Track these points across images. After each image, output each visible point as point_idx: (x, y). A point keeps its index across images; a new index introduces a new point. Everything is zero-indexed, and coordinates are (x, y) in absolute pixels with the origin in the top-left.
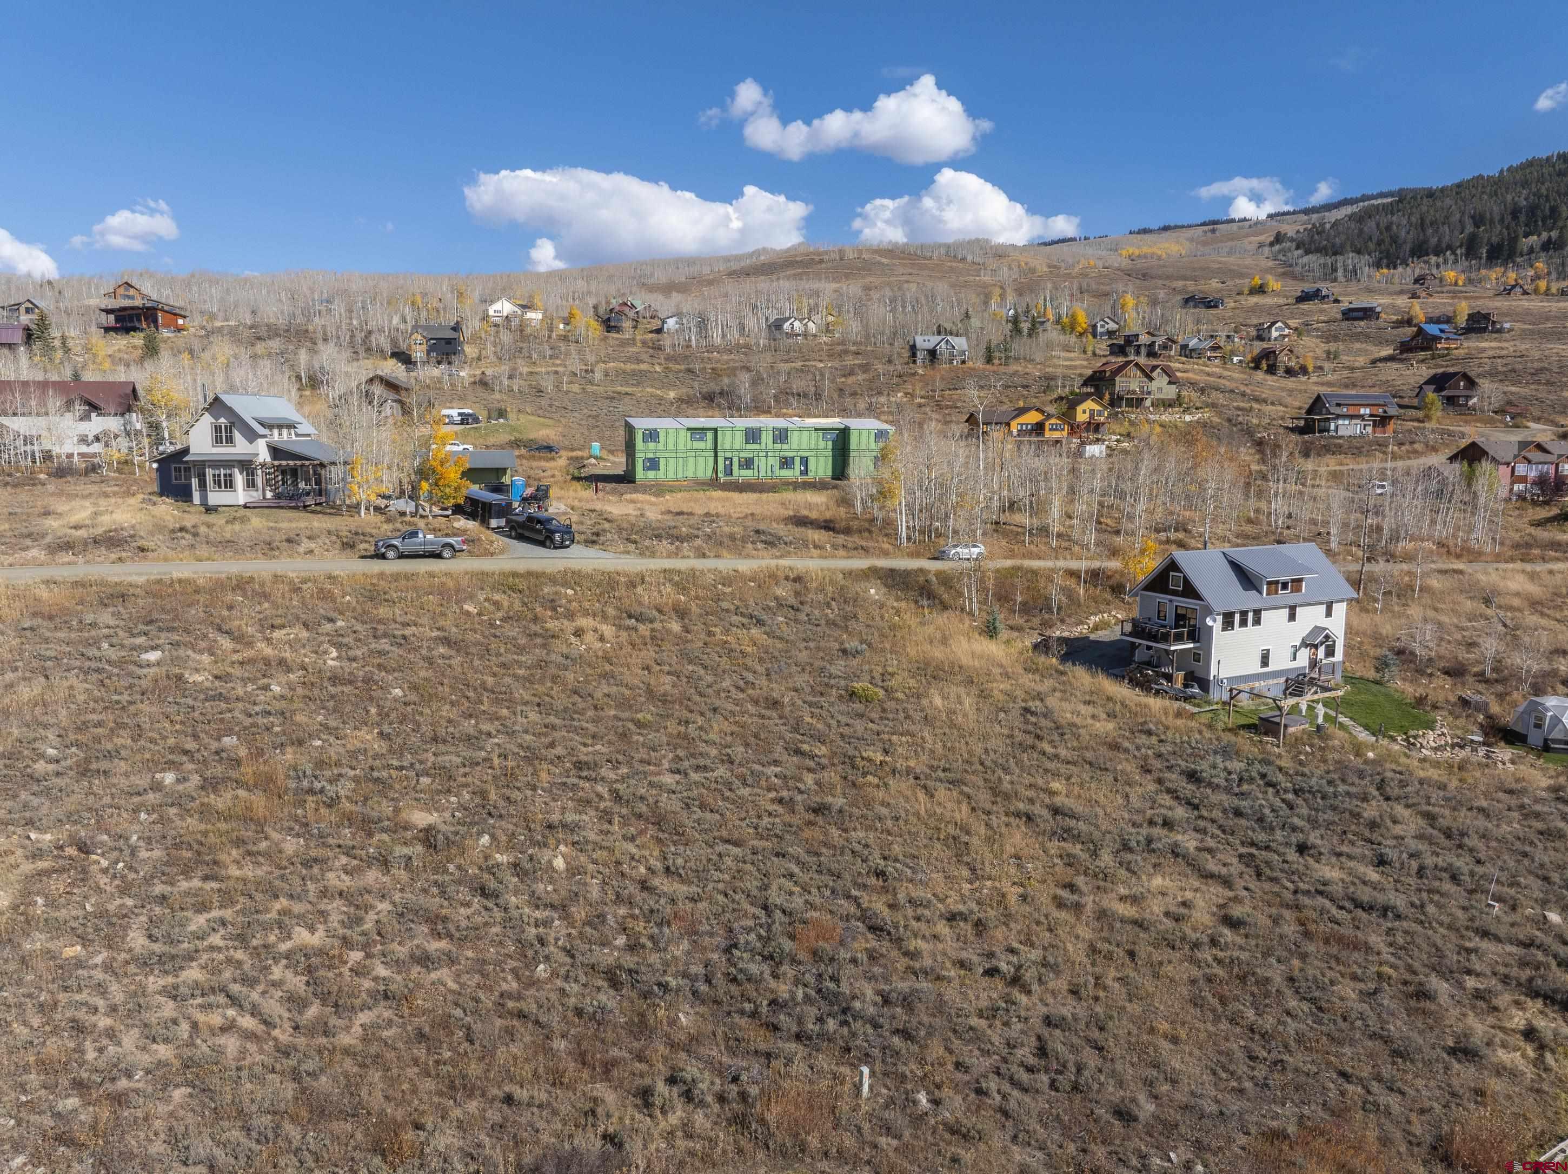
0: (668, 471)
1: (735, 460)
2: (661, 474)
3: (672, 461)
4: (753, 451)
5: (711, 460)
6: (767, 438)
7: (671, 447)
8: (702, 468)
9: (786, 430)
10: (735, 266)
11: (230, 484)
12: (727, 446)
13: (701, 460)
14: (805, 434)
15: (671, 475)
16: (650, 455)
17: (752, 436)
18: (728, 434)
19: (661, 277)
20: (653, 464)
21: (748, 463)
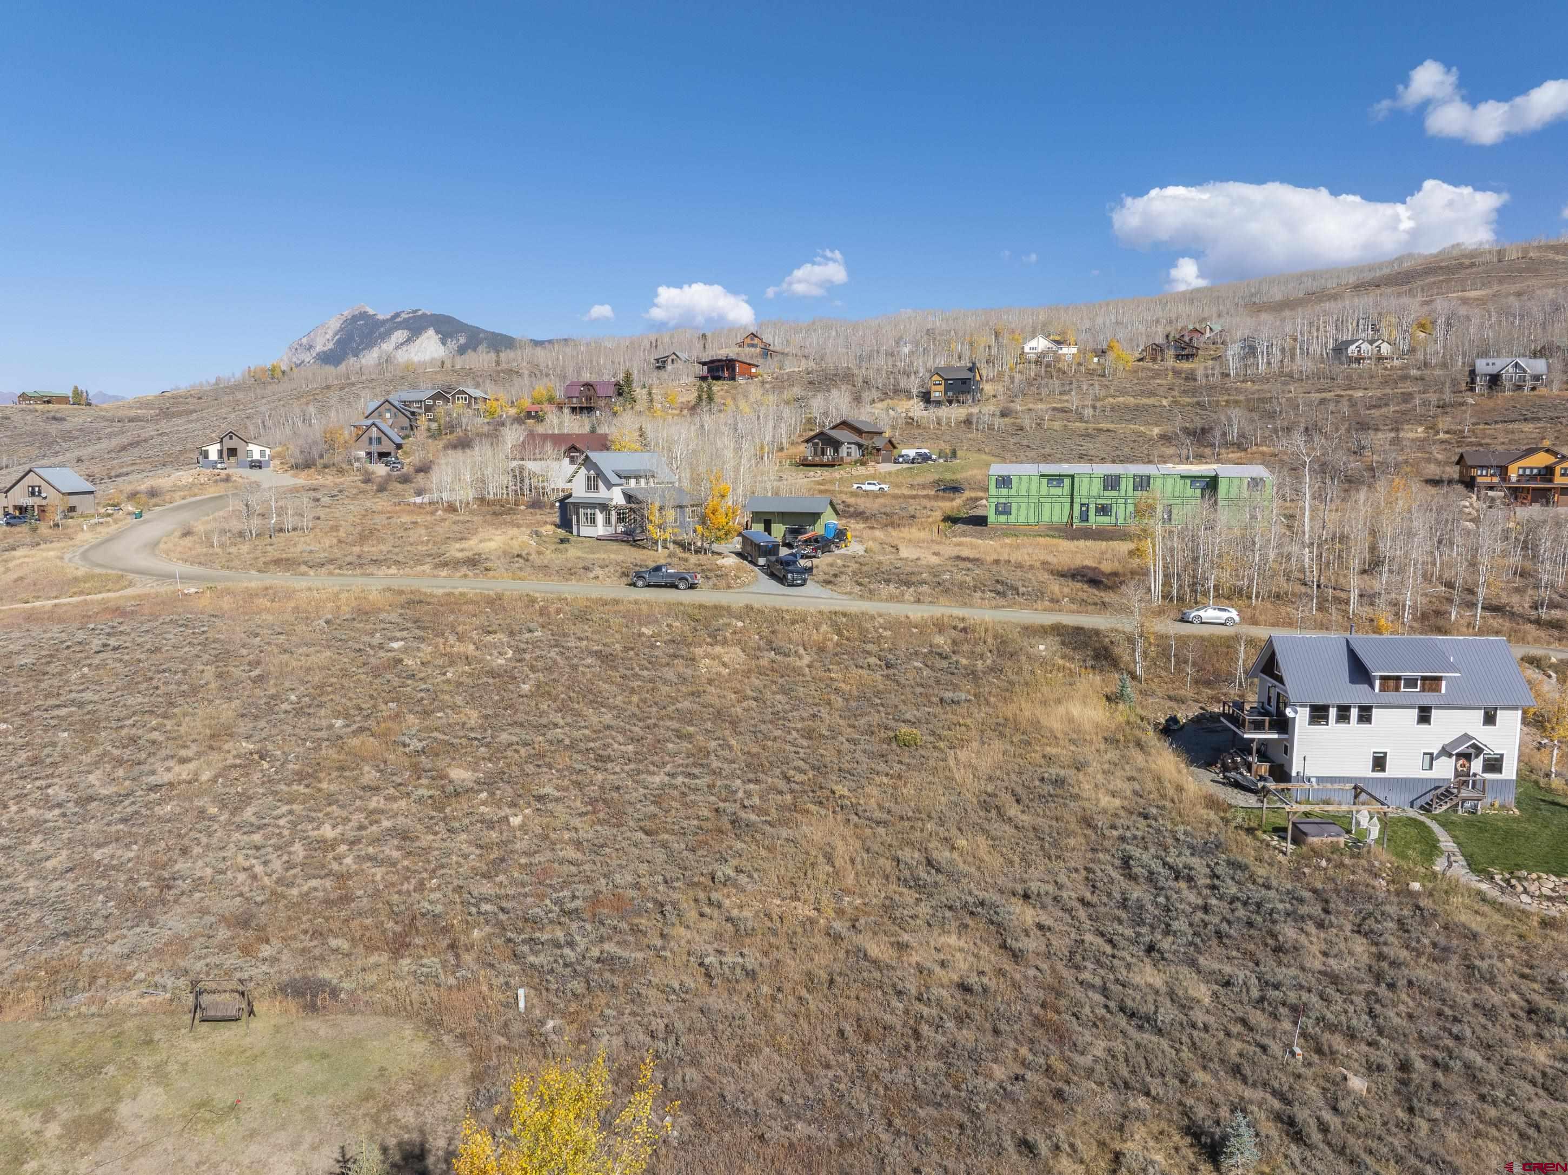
0: (1021, 514)
1: (1092, 507)
2: (1012, 518)
3: (1024, 506)
4: (1111, 498)
5: (1068, 506)
6: (1126, 486)
7: (1023, 492)
8: (1057, 513)
9: (1149, 477)
10: (1368, 276)
11: (593, 521)
12: (1084, 493)
13: (1057, 506)
14: (1169, 482)
15: (1022, 519)
16: (1003, 500)
17: (1112, 483)
18: (1086, 481)
19: (1277, 294)
20: (1004, 510)
21: (1104, 510)
